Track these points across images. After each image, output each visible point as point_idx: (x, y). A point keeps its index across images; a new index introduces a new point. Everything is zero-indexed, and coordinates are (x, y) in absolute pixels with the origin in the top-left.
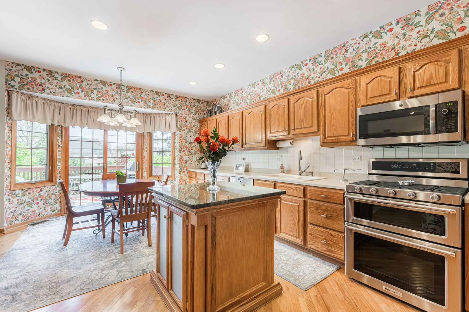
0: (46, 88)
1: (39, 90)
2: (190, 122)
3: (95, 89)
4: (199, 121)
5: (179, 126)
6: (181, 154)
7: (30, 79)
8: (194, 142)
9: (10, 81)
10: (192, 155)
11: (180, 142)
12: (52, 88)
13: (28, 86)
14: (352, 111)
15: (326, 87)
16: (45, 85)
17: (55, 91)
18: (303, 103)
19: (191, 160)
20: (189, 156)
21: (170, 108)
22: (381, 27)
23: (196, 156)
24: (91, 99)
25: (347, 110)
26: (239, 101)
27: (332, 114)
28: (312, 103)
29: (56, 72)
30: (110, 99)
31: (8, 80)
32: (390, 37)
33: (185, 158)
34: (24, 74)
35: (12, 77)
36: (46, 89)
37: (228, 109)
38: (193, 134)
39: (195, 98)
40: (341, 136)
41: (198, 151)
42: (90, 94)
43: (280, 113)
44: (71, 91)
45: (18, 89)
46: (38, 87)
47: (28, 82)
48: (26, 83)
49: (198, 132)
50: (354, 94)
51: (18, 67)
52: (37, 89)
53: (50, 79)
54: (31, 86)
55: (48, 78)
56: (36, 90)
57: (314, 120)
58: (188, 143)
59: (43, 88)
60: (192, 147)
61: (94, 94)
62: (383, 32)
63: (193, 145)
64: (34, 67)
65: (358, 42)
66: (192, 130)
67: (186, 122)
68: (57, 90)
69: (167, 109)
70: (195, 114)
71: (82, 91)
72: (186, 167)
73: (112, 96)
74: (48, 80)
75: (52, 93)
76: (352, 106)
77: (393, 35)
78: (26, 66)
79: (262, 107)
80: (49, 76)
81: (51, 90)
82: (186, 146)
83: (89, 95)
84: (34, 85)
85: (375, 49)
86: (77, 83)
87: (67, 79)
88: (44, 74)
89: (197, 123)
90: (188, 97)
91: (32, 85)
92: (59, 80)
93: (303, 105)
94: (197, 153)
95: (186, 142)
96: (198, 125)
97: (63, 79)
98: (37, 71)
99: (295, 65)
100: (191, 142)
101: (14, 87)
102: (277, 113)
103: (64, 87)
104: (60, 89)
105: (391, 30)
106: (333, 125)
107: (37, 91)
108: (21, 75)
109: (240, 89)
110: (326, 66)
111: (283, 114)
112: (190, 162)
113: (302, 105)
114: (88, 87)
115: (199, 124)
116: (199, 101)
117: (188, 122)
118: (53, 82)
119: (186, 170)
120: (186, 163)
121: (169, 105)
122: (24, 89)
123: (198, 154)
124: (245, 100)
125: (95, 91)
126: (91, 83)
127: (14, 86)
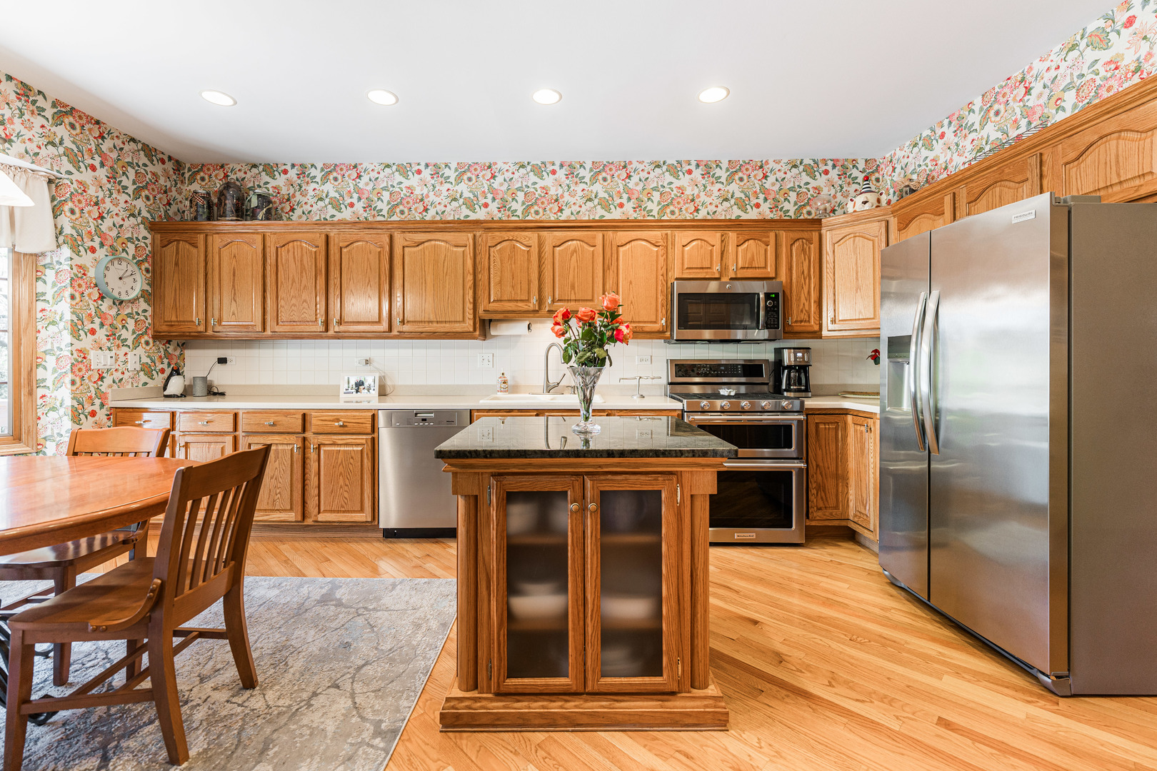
2: (118, 221)
4: (150, 222)
5: (68, 230)
6: (79, 345)
10: (125, 349)
11: (77, 295)
14: (662, 283)
15: (619, 233)
18: (575, 251)
19: (122, 368)
20: (112, 353)
23: (140, 350)
25: (654, 280)
27: (631, 283)
28: (593, 255)
33: (99, 360)
37: (292, 210)
38: (130, 268)
39: (137, 138)
40: (645, 322)
41: (146, 333)
49: (146, 265)
50: (665, 256)
57: (595, 288)
58: (108, 302)
60: (125, 317)
63: (129, 311)
66: (124, 255)
72: (102, 396)
76: (662, 275)
79: (465, 238)
82: (102, 316)
89: (143, 232)
90: (110, 122)
93: (575, 254)
94: (143, 341)
95: (102, 297)
96: (145, 238)
100: (124, 297)
106: (632, 303)
112: (118, 375)
113: (572, 255)
115: (149, 236)
116: (149, 151)
119: (102, 405)
120: (101, 378)
123: (147, 343)
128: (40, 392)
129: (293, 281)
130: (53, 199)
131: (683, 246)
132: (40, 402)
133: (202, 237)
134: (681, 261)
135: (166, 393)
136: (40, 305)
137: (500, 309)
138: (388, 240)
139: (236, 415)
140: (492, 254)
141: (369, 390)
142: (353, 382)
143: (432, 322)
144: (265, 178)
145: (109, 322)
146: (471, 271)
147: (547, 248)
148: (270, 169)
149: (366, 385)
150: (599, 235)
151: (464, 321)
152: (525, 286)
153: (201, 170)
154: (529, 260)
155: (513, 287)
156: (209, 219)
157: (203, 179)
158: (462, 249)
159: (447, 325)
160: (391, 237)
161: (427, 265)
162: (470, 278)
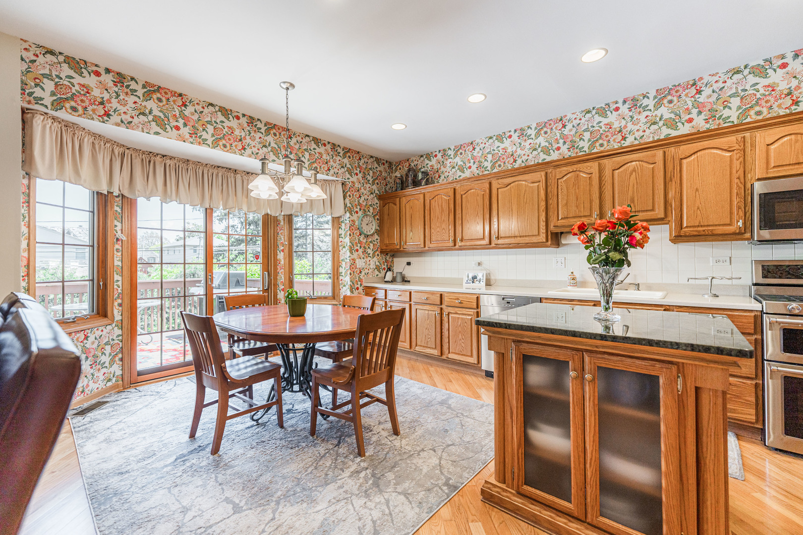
0: (112, 110)
1: (98, 114)
2: (366, 197)
3: (209, 122)
4: (379, 196)
5: (349, 205)
6: (352, 257)
7: (77, 87)
8: (372, 235)
9: (31, 88)
10: (369, 258)
11: (352, 234)
12: (125, 113)
13: (73, 104)
14: (738, 186)
15: (682, 147)
16: (110, 105)
17: (131, 120)
18: (634, 170)
19: (368, 267)
20: (365, 261)
21: (336, 170)
22: (766, 60)
23: (375, 259)
24: (202, 142)
25: (727, 185)
26: (465, 163)
27: (697, 190)
28: (653, 172)
29: (132, 79)
30: (236, 146)
31: (26, 85)
32: (783, 77)
33: (360, 263)
34: (63, 75)
35: (35, 79)
36: (113, 114)
37: (439, 177)
38: (371, 219)
39: (373, 155)
40: (716, 225)
41: (377, 250)
42: (201, 132)
43: (582, 187)
44: (163, 123)
45: (49, 107)
46: (94, 107)
47: (74, 94)
48: (69, 95)
49: (377, 217)
50: (742, 159)
51: (49, 57)
52: (94, 110)
53: (121, 93)
54: (79, 102)
55: (116, 89)
56: (91, 113)
57: (656, 199)
58: (363, 236)
59: (107, 110)
61: (207, 132)
62: (770, 68)
63: (371, 240)
64: (85, 62)
65: (721, 80)
66: (369, 213)
67: (360, 197)
68: (136, 117)
69: (332, 172)
70: (373, 184)
71: (185, 125)
72: (361, 280)
73: (240, 140)
74: (117, 94)
75: (126, 123)
76: (739, 178)
77: (788, 73)
78: (67, 57)
79: (539, 176)
80: (119, 85)
81: (124, 117)
82: (360, 242)
83: (199, 135)
84: (87, 103)
85: (755, 92)
86: (174, 106)
87: (155, 97)
88: (108, 79)
89: (376, 201)
90: (363, 152)
91: (82, 101)
92: (139, 97)
93: (634, 173)
94: (376, 254)
95: (360, 234)
96: (377, 204)
97: (148, 96)
98: (93, 71)
99: (594, 108)
100: (369, 233)
101: (40, 102)
102: (574, 185)
103: (150, 113)
104: (141, 116)
105: (784, 66)
106: (698, 208)
107: (94, 116)
108: (57, 76)
109: (467, 142)
110: (658, 113)
111: (588, 188)
112: (367, 271)
113: (631, 174)
114: (196, 117)
115: (378, 202)
116: (378, 160)
117: (362, 198)
118: (126, 99)
119: (361, 285)
120: (361, 272)
121: (335, 165)
122: (64, 108)
123: (378, 255)
124: (480, 162)
125: (208, 126)
126: (202, 110)
127: (42, 99)
128: (341, 278)
129: (438, 218)
130: (344, 191)
131: (768, 145)
132: (340, 282)
133: (398, 199)
134: (764, 161)
135: (385, 280)
136: (340, 239)
137: (566, 224)
138: (488, 186)
139: (410, 293)
140: (560, 184)
141: (479, 282)
142: (470, 277)
143: (516, 237)
144: (427, 161)
145: (363, 246)
146: (544, 199)
147: (607, 173)
148: (429, 156)
149: (478, 278)
150: (659, 153)
151: (539, 234)
152: (587, 205)
153: (399, 164)
154: (591, 184)
155: (577, 207)
156: (402, 189)
157: (400, 169)
158: (537, 184)
159: (527, 238)
160: (490, 184)
161: (513, 199)
162: (543, 204)
